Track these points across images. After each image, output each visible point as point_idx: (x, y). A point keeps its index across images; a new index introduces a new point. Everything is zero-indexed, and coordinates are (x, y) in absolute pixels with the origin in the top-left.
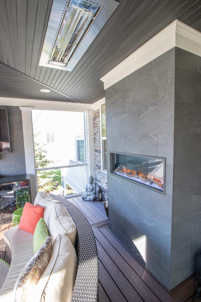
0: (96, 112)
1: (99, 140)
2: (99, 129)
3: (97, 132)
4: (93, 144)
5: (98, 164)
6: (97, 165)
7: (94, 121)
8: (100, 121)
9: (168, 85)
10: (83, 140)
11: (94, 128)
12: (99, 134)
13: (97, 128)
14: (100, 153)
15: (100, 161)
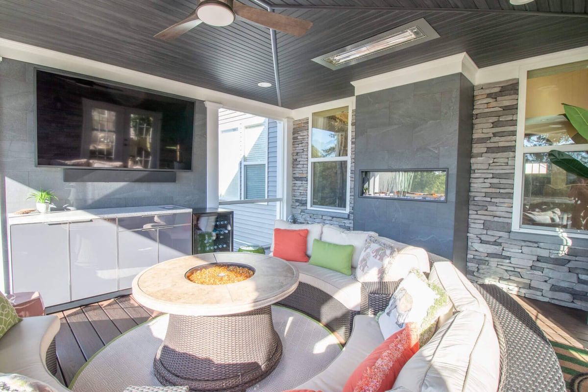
0: (300, 122)
1: (306, 163)
2: (306, 147)
3: (302, 151)
4: (292, 168)
5: (300, 199)
6: (297, 201)
7: (296, 135)
8: (308, 135)
9: (452, 103)
10: (265, 165)
11: (293, 145)
12: (305, 153)
13: (304, 145)
14: (307, 181)
15: (305, 194)
